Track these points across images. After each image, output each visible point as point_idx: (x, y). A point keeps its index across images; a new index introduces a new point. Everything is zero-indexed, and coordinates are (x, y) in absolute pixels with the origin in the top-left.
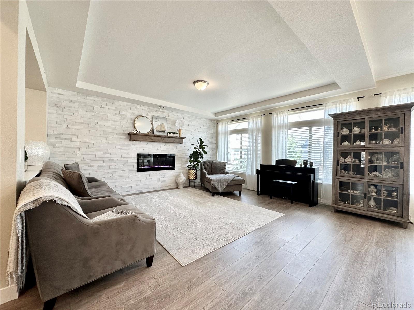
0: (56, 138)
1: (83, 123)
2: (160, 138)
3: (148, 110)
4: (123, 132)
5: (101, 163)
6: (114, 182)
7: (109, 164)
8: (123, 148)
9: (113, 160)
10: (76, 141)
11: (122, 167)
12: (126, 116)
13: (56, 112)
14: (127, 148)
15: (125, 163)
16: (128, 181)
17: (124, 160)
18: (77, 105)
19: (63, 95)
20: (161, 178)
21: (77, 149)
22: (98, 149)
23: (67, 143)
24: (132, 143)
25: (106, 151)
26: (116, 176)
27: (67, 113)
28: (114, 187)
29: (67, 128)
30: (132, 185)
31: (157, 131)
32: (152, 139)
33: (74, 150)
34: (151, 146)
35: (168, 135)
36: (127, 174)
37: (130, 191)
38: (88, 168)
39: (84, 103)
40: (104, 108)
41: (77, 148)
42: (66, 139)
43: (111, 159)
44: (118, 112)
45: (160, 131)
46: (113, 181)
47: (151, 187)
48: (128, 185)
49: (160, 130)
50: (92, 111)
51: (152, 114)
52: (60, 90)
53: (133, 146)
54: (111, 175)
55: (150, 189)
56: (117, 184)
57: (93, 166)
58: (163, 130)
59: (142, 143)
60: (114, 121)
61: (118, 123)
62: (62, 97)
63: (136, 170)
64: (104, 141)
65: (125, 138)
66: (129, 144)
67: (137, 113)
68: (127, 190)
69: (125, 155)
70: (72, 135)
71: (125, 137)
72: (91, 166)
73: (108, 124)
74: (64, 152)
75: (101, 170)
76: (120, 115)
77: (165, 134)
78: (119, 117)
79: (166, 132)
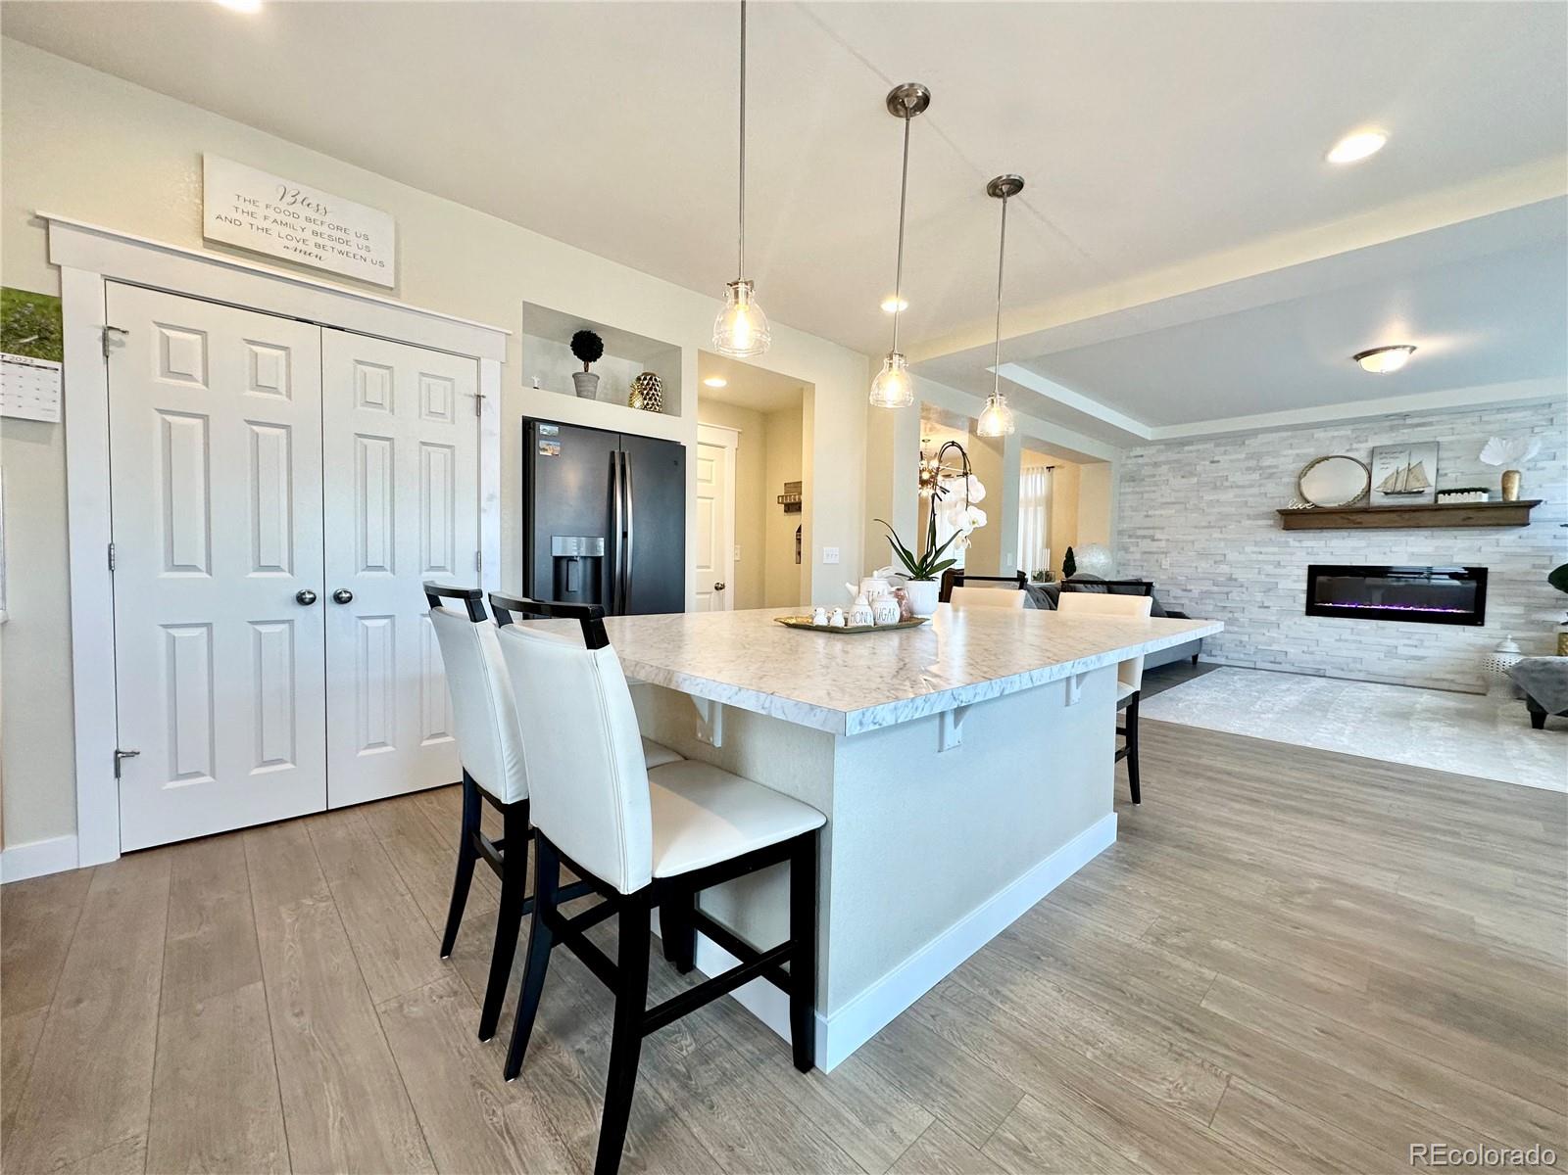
0: (1130, 536)
1: (1174, 503)
2: (1393, 516)
3: (1354, 435)
4: (1265, 509)
5: (1207, 586)
6: (1235, 633)
7: (1226, 589)
8: (1263, 550)
9: (1236, 580)
10: (1161, 540)
11: (1259, 597)
12: (1276, 467)
13: (1131, 489)
14: (1276, 549)
15: (1269, 590)
16: (1275, 635)
17: (1267, 580)
18: (1165, 468)
19: (1142, 456)
20: (1405, 645)
21: (1164, 556)
22: (1203, 555)
23: (1146, 544)
24: (1292, 539)
25: (1218, 558)
26: (1243, 618)
27: (1147, 489)
28: (1238, 643)
29: (1147, 516)
30: (1291, 650)
31: (1386, 494)
32: (1359, 520)
33: (1156, 556)
34: (1363, 543)
35: (1436, 501)
36: (1273, 618)
37: (1280, 663)
38: (1180, 593)
39: (1177, 461)
40: (1218, 462)
41: (1163, 553)
42: (1144, 537)
43: (1231, 579)
44: (1252, 463)
45: (1400, 493)
46: (1236, 629)
47: (1359, 666)
48: (1275, 647)
49: (1398, 489)
50: (1192, 474)
51: (1371, 444)
52: (1138, 449)
53: (1297, 544)
54: (1230, 615)
55: (1351, 671)
56: (1245, 638)
57: (1190, 591)
58: (1415, 486)
59: (1326, 534)
60: (1243, 487)
61: (1255, 490)
62: (1140, 461)
63: (1304, 609)
64: (1216, 535)
65: (1271, 526)
66: (1283, 539)
67: (1311, 451)
68: (1272, 659)
69: (1270, 569)
70: (1153, 528)
71: (1271, 522)
72: (1185, 590)
73: (1228, 496)
74: (1141, 560)
75: (1207, 601)
76: (1261, 468)
77: (1425, 500)
78: (1256, 476)
79: (1430, 490)
